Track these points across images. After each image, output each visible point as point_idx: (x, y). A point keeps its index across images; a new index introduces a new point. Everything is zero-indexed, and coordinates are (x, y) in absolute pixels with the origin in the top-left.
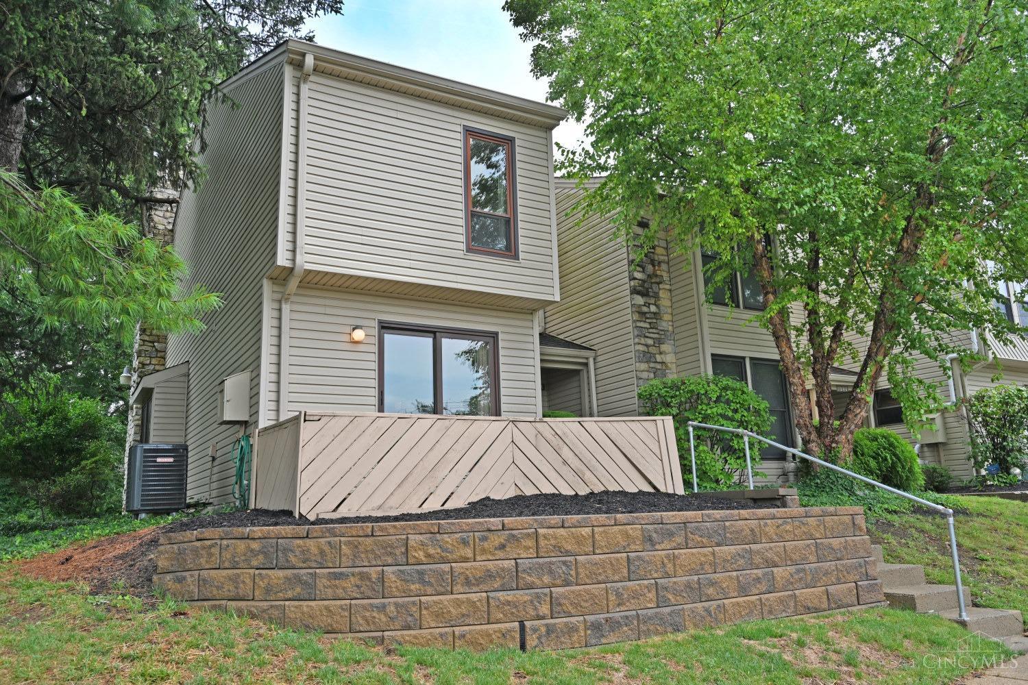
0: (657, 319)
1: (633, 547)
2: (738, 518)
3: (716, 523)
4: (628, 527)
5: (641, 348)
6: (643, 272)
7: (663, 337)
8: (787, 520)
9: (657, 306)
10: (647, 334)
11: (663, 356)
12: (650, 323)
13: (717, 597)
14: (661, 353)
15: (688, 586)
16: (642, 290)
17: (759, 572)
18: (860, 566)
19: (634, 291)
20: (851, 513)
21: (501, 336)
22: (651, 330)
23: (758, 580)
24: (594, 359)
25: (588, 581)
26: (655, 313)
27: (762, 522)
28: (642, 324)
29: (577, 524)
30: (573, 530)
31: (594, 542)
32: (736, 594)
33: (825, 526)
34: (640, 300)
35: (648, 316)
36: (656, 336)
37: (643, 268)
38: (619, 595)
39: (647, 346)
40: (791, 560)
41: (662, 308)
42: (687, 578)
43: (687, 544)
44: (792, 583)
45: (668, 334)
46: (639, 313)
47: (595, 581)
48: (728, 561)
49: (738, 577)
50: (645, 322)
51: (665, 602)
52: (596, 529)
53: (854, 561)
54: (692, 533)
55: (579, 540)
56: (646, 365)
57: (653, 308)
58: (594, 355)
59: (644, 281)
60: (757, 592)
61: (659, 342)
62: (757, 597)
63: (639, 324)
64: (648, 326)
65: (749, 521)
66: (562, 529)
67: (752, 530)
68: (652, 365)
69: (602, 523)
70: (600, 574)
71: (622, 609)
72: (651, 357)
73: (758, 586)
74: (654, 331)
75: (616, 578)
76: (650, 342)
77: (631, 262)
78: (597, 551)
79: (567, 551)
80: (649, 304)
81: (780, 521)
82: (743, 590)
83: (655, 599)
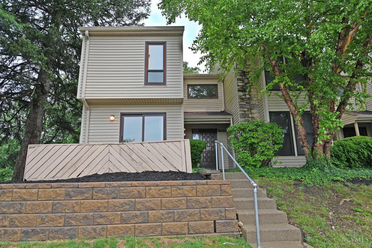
0: (250, 100)
1: (59, 198)
2: (130, 186)
3: (114, 188)
4: (57, 189)
5: (241, 112)
6: (243, 82)
7: (252, 107)
8: (168, 187)
9: (250, 95)
10: (244, 107)
11: (252, 115)
12: (246, 102)
13: (105, 223)
14: (251, 114)
15: (85, 217)
16: (243, 90)
17: (138, 213)
18: (221, 212)
19: (239, 91)
20: (219, 183)
21: (167, 114)
22: (247, 105)
23: (136, 216)
24: (233, 119)
25: (30, 212)
26: (248, 98)
27: (147, 188)
28: (242, 103)
29: (32, 187)
30: (29, 190)
31: (38, 195)
32: (119, 222)
33: (196, 190)
34: (241, 94)
35: (245, 99)
36: (249, 107)
37: (243, 81)
38: (42, 219)
39: (244, 111)
40: (165, 207)
41: (252, 96)
42: (85, 214)
43: (92, 197)
44: (162, 219)
45: (255, 105)
46: (241, 99)
47: (34, 212)
48: (117, 206)
49: (121, 214)
50: (244, 102)
51: (69, 224)
52: (40, 190)
53: (216, 209)
54: (96, 192)
55: (31, 195)
56: (244, 119)
57: (248, 96)
58: (232, 117)
59: (243, 86)
60: (135, 222)
61: (251, 109)
62: (133, 225)
63: (240, 103)
64: (245, 103)
65: (138, 187)
66: (24, 190)
67: (139, 192)
68: (246, 119)
69: (44, 187)
70: (37, 209)
71: (44, 226)
72: (246, 116)
73: (136, 219)
74: (248, 105)
75: (45, 211)
76: (246, 110)
77: (238, 80)
78: (39, 199)
79: (24, 199)
80: (246, 95)
81: (161, 188)
82: (124, 221)
83: (63, 223)
